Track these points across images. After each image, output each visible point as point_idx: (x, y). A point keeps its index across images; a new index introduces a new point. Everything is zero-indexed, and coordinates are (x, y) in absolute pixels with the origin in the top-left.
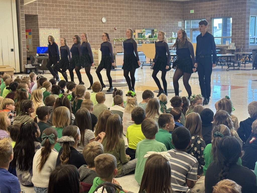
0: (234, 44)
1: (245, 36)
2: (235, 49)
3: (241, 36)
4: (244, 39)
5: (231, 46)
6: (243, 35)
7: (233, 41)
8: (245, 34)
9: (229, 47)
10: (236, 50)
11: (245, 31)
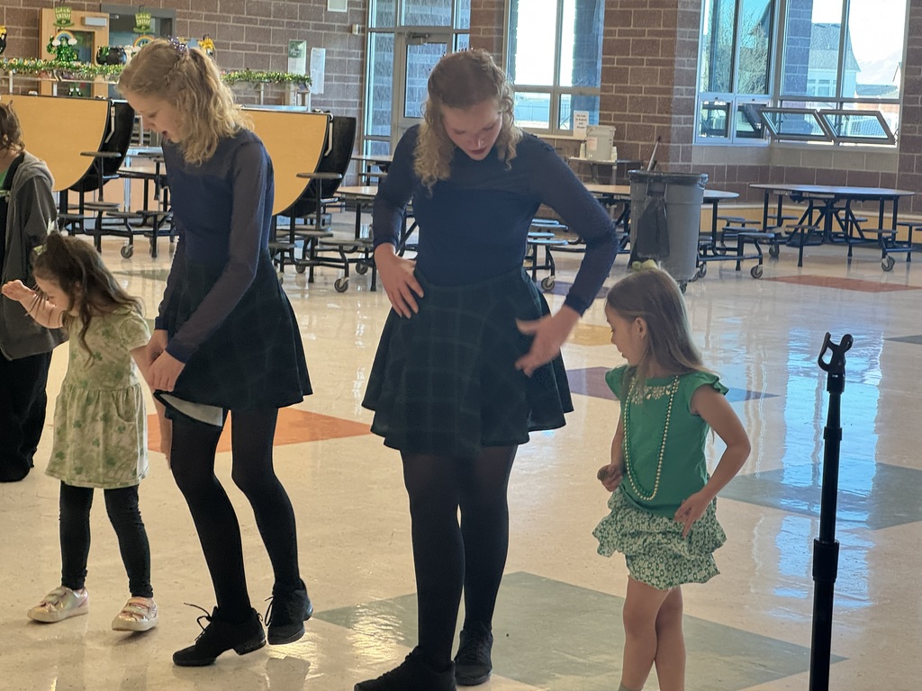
0: (609, 131)
1: (669, 91)
2: (613, 159)
3: (649, 91)
4: (667, 106)
5: (593, 145)
6: (658, 85)
7: (609, 117)
8: (668, 77)
9: (583, 145)
10: (619, 165)
11: (671, 63)
